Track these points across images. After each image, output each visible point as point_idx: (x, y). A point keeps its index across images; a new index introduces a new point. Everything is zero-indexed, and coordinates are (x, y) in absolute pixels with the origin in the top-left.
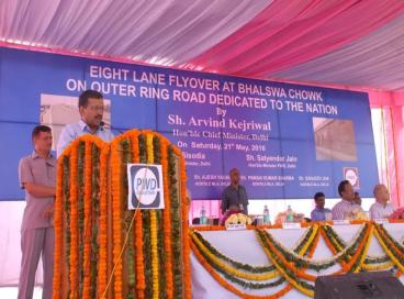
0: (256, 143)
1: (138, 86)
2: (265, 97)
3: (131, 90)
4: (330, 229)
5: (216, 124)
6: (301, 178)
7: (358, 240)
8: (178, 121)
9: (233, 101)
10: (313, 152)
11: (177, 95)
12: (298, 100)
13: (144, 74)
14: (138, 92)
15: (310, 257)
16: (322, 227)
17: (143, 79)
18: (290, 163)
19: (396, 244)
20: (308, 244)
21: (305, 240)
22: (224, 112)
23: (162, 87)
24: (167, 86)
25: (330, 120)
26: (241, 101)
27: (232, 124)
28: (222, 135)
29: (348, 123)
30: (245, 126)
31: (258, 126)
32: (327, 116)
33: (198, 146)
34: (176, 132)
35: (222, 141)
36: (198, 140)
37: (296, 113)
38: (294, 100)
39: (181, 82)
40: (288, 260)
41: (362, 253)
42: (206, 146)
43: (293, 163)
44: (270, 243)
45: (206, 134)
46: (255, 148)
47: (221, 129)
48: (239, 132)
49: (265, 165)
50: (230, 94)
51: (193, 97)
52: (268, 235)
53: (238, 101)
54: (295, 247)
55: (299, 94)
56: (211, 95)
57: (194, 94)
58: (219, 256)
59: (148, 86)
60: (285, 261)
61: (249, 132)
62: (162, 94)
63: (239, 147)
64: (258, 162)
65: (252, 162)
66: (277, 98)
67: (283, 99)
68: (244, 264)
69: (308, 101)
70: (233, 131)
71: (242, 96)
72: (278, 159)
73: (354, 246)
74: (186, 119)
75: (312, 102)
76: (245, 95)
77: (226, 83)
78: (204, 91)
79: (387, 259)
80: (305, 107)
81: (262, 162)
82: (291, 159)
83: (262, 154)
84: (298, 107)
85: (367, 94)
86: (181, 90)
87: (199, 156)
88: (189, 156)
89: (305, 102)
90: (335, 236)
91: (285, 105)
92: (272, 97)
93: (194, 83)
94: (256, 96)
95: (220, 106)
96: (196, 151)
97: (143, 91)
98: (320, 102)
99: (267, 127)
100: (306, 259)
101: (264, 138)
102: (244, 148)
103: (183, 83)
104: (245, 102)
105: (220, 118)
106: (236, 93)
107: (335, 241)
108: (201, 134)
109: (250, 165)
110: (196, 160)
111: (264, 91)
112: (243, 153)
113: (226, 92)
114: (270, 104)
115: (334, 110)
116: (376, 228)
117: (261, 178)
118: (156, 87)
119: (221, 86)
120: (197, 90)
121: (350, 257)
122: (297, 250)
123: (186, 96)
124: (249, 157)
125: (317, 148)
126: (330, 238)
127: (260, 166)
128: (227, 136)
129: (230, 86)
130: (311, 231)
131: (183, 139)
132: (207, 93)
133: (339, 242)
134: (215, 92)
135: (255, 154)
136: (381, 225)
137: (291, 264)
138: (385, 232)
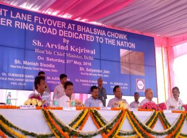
0: (86, 61)
1: (14, 20)
2: (93, 35)
3: (9, 23)
4: (96, 112)
5: (62, 48)
6: (111, 83)
7: (115, 120)
8: (39, 44)
9: (74, 35)
10: (119, 69)
11: (39, 28)
12: (113, 38)
13: (18, 13)
14: (13, 24)
15: (81, 129)
16: (91, 111)
17: (17, 17)
18: (106, 74)
19: (141, 124)
20: (80, 121)
21: (78, 119)
22: (68, 41)
23: (29, 23)
24: (33, 22)
25: (131, 51)
26: (79, 36)
27: (72, 49)
28: (65, 54)
29: (141, 54)
30: (80, 51)
31: (88, 51)
32: (129, 49)
33: (51, 60)
34: (37, 51)
35: (65, 58)
36: (50, 56)
37: (110, 45)
38: (110, 38)
39: (42, 21)
40: (64, 131)
41: (117, 129)
42: (56, 60)
43: (107, 74)
44: (51, 119)
45: (56, 53)
46: (85, 64)
47: (65, 51)
48: (76, 53)
49: (90, 74)
50: (72, 31)
51: (49, 31)
52: (51, 114)
53: (77, 36)
54: (70, 123)
55: (113, 35)
56: (60, 30)
57: (50, 29)
58: (11, 126)
59: (20, 21)
60: (62, 132)
61: (82, 54)
62: (29, 27)
63: (75, 62)
64: (87, 72)
65: (83, 72)
66: (100, 36)
67: (104, 37)
68: (30, 132)
69: (118, 39)
70: (73, 53)
71: (79, 33)
72: (99, 71)
73: (112, 124)
74: (44, 43)
75: (121, 40)
76: (81, 32)
77: (70, 24)
78: (56, 27)
79: (134, 133)
80: (116, 43)
81: (89, 72)
82: (106, 72)
83: (89, 67)
84: (112, 42)
85: (153, 38)
86: (42, 26)
87: (50, 66)
88: (45, 65)
89: (116, 40)
90: (100, 117)
91: (105, 40)
92: (97, 35)
93: (50, 22)
94: (88, 33)
95: (66, 38)
96: (49, 63)
97: (17, 24)
98: (125, 41)
99: (93, 52)
100: (78, 130)
101: (91, 58)
102: (78, 63)
103: (43, 22)
104: (81, 37)
105: (65, 45)
106: (76, 31)
107: (99, 120)
108: (53, 53)
109: (82, 73)
110: (49, 68)
111: (93, 31)
112: (78, 66)
113: (69, 30)
114: (95, 39)
115: (133, 46)
116: (128, 113)
117: (87, 81)
118: (26, 22)
119: (67, 26)
120: (52, 27)
121: (108, 131)
122: (71, 125)
123: (44, 30)
124: (81, 69)
125: (121, 66)
126: (95, 118)
127: (87, 74)
128: (69, 55)
129: (72, 26)
130: (83, 113)
131: (41, 55)
132: (58, 29)
133: (102, 121)
134: (63, 29)
135: (85, 67)
136: (132, 112)
137: (66, 133)
138: (134, 116)
